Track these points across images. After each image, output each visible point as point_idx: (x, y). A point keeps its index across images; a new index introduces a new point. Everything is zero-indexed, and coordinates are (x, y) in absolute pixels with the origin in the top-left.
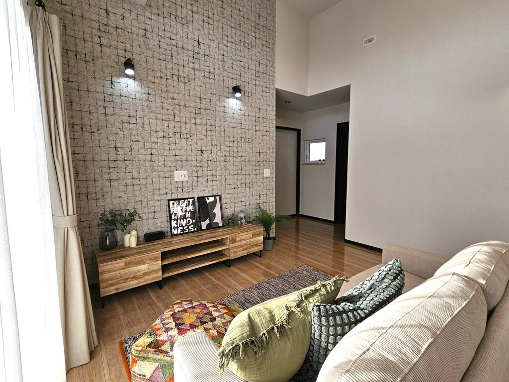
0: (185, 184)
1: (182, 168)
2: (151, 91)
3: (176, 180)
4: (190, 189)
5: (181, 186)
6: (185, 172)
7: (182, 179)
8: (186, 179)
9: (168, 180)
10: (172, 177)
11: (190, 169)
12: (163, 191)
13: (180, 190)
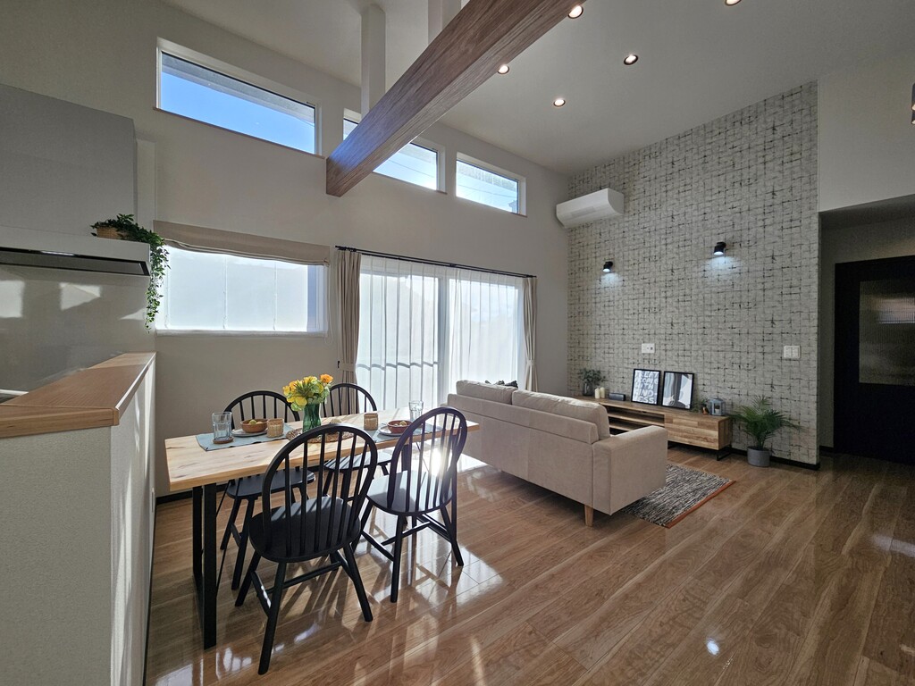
0: (652, 357)
1: (650, 341)
2: (626, 278)
3: (643, 352)
4: (657, 362)
5: (647, 358)
6: (653, 345)
7: (649, 351)
8: (653, 351)
9: (636, 351)
10: (639, 349)
11: (658, 342)
12: (631, 361)
13: (646, 361)
